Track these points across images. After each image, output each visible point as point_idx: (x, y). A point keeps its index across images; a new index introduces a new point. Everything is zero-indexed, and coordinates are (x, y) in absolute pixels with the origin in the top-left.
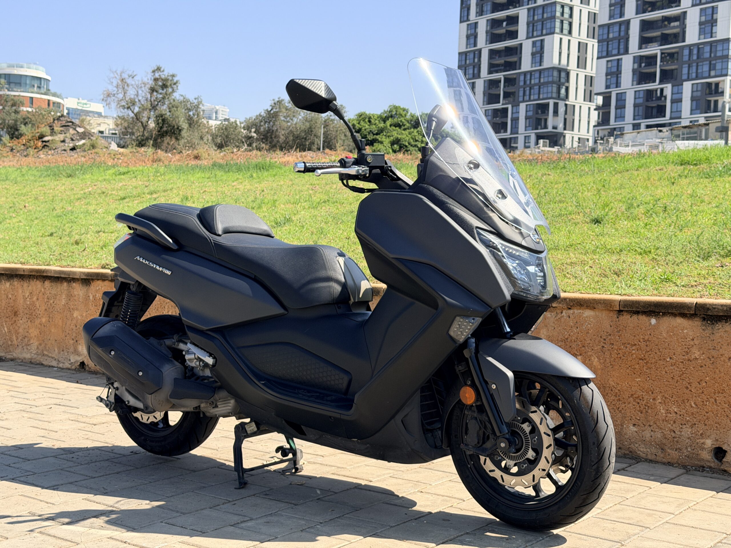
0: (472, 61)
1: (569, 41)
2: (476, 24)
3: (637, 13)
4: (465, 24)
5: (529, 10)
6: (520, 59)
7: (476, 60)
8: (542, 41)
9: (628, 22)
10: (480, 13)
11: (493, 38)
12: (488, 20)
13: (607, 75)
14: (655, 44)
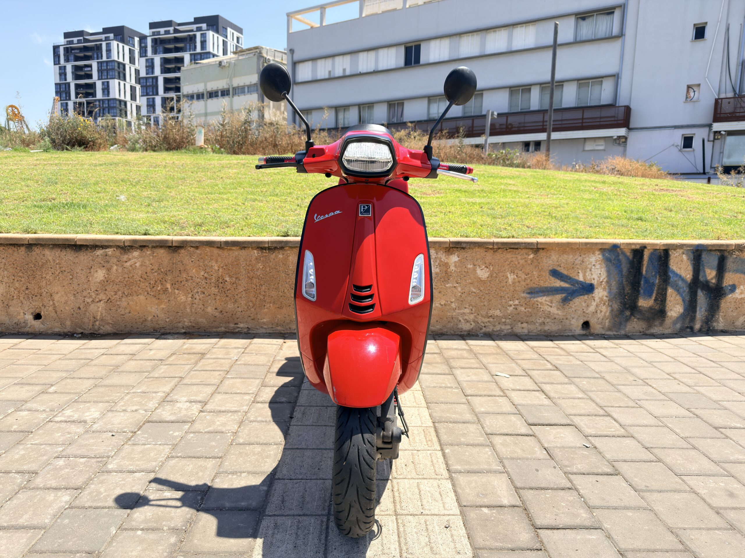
0: (64, 89)
1: (125, 84)
2: (65, 67)
3: (162, 73)
4: (57, 67)
5: (98, 62)
6: (95, 91)
7: (67, 89)
8: (108, 82)
9: (156, 78)
10: (67, 60)
11: (77, 77)
12: (72, 66)
13: (148, 106)
14: (172, 92)
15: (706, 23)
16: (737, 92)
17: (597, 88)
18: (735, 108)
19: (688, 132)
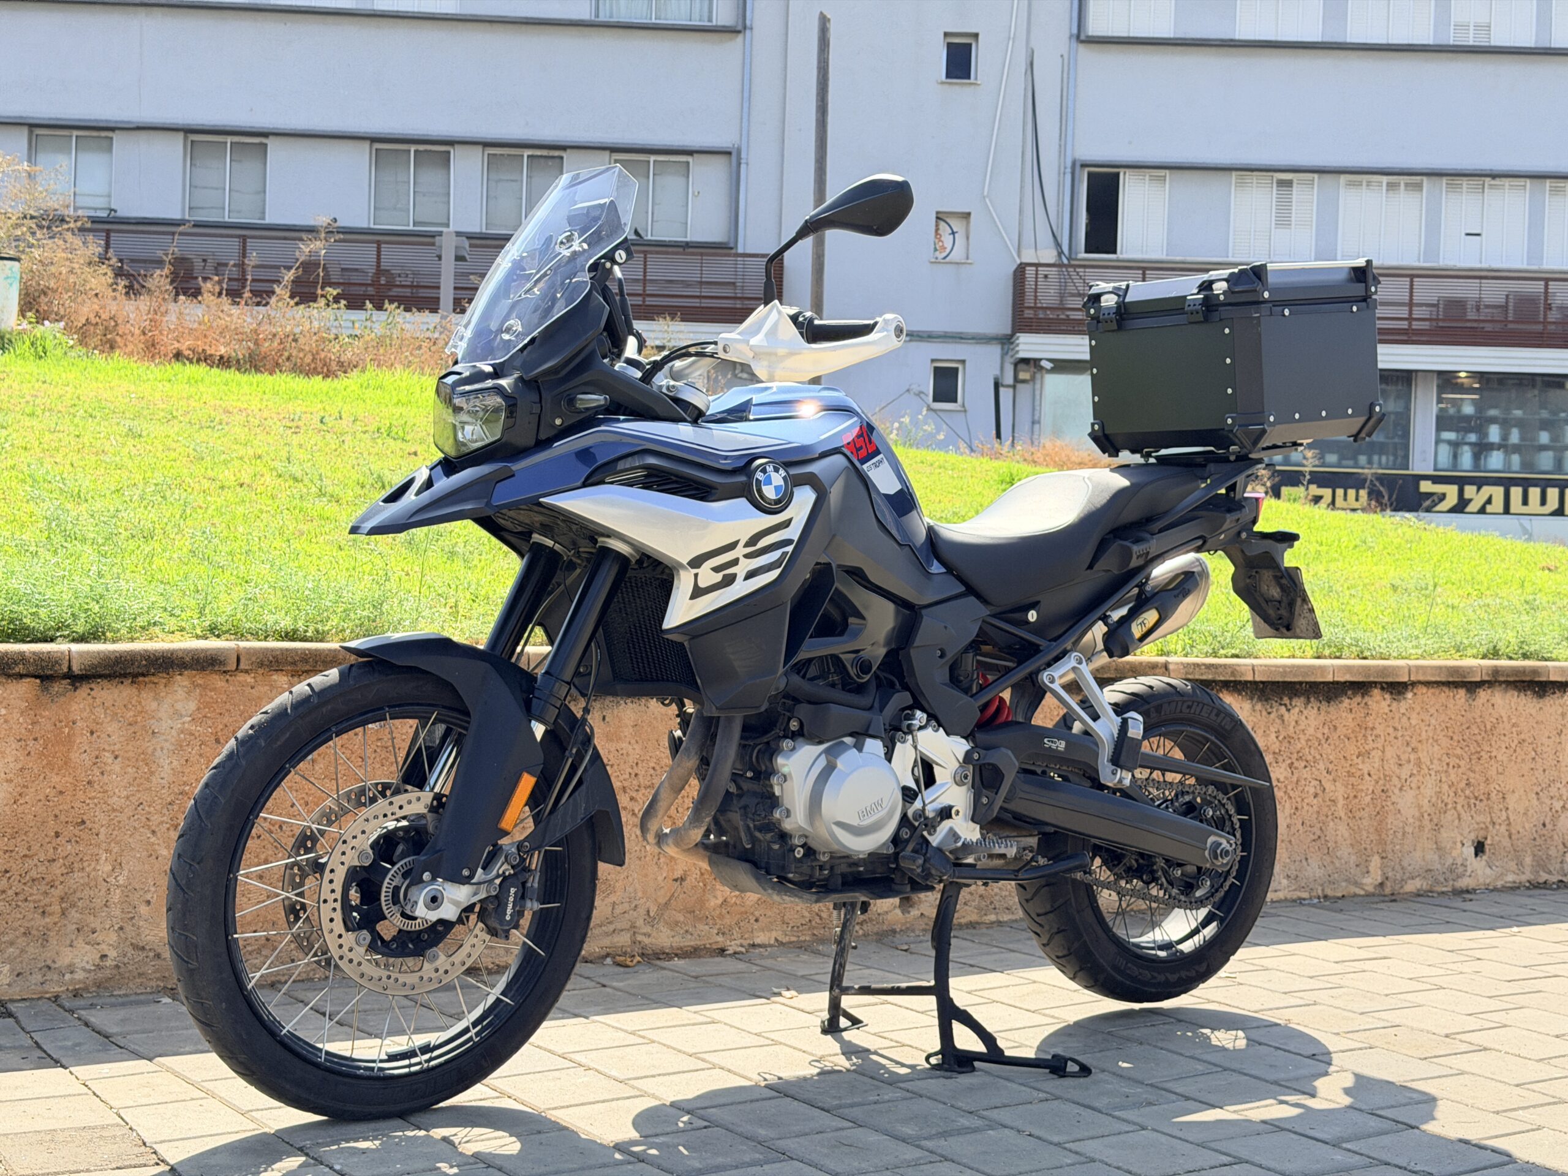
15: (976, 36)
16: (1065, 249)
17: (672, 183)
18: (1062, 297)
19: (947, 353)
